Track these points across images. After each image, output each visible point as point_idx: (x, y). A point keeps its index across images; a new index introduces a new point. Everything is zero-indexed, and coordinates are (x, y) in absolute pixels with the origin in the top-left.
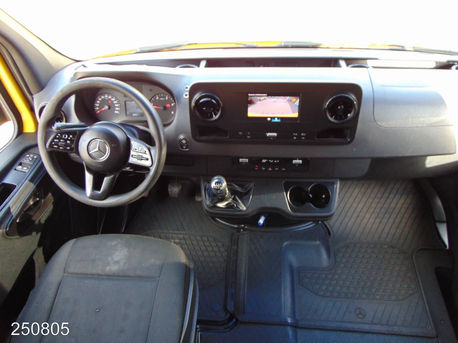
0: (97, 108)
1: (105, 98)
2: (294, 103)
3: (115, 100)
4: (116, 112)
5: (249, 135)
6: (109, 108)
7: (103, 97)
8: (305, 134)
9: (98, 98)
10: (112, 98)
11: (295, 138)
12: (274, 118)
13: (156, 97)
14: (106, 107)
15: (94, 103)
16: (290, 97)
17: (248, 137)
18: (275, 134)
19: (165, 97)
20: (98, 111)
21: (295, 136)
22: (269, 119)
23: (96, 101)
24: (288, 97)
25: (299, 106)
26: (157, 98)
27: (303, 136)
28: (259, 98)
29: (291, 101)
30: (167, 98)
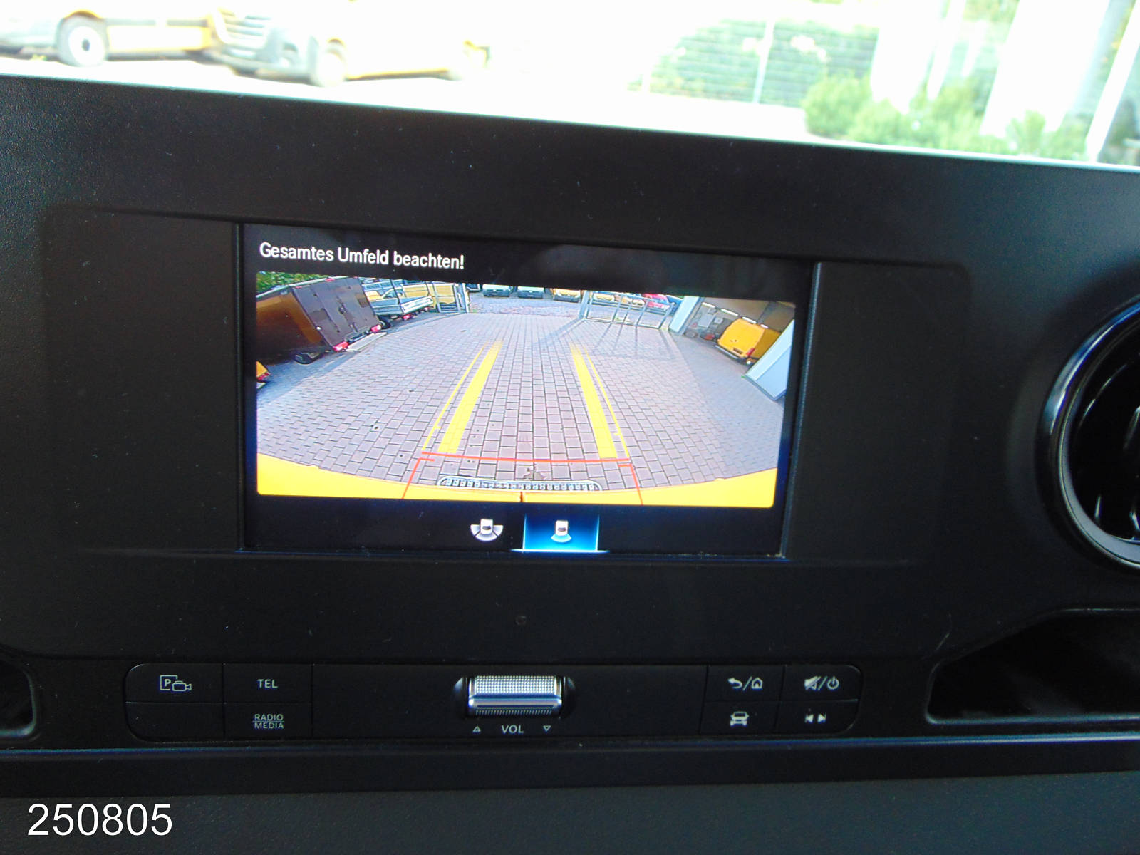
2: (748, 360)
5: (268, 703)
8: (834, 683)
11: (739, 720)
12: (543, 516)
16: (709, 304)
17: (263, 721)
18: (546, 688)
21: (743, 701)
22: (487, 531)
24: (689, 303)
25: (791, 398)
27: (819, 700)
28: (375, 292)
29: (712, 338)
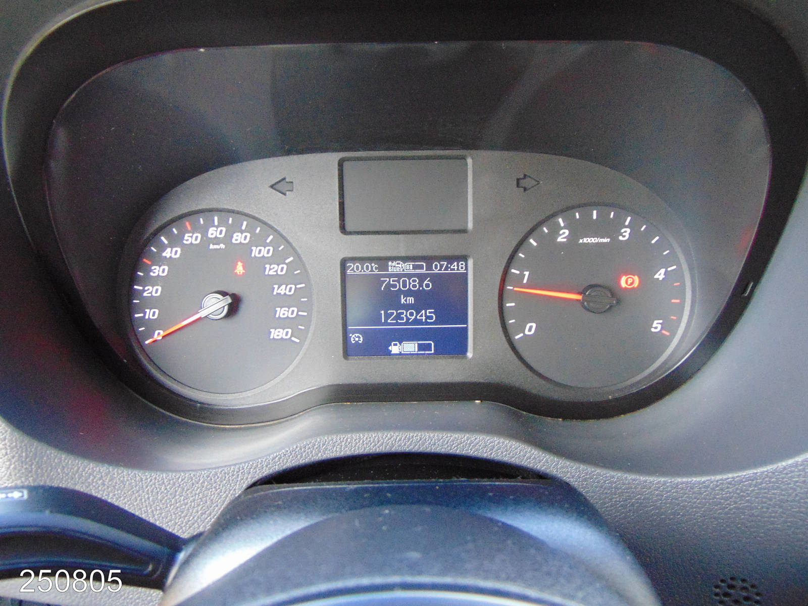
0: (151, 314)
1: (206, 241)
3: (277, 259)
4: (277, 334)
6: (234, 307)
7: (192, 238)
9: (163, 248)
10: (258, 241)
13: (556, 230)
14: (215, 305)
15: (133, 280)
19: (612, 229)
20: (158, 335)
23: (148, 270)
26: (563, 236)
30: (626, 233)
